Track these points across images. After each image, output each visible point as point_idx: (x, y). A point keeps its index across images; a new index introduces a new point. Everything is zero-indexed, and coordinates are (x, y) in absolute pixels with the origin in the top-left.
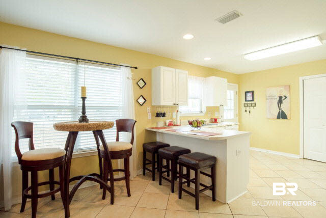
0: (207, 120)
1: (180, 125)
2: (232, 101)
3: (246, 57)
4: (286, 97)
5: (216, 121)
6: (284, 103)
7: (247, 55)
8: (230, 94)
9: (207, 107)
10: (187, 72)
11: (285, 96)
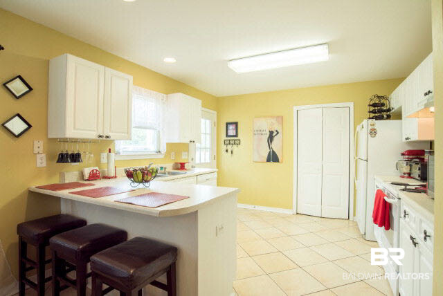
0: (169, 167)
1: (115, 177)
2: (208, 137)
3: (232, 65)
4: (278, 133)
5: (182, 166)
6: (276, 140)
7: (232, 62)
8: (206, 126)
9: (168, 144)
10: (131, 78)
11: (277, 131)
